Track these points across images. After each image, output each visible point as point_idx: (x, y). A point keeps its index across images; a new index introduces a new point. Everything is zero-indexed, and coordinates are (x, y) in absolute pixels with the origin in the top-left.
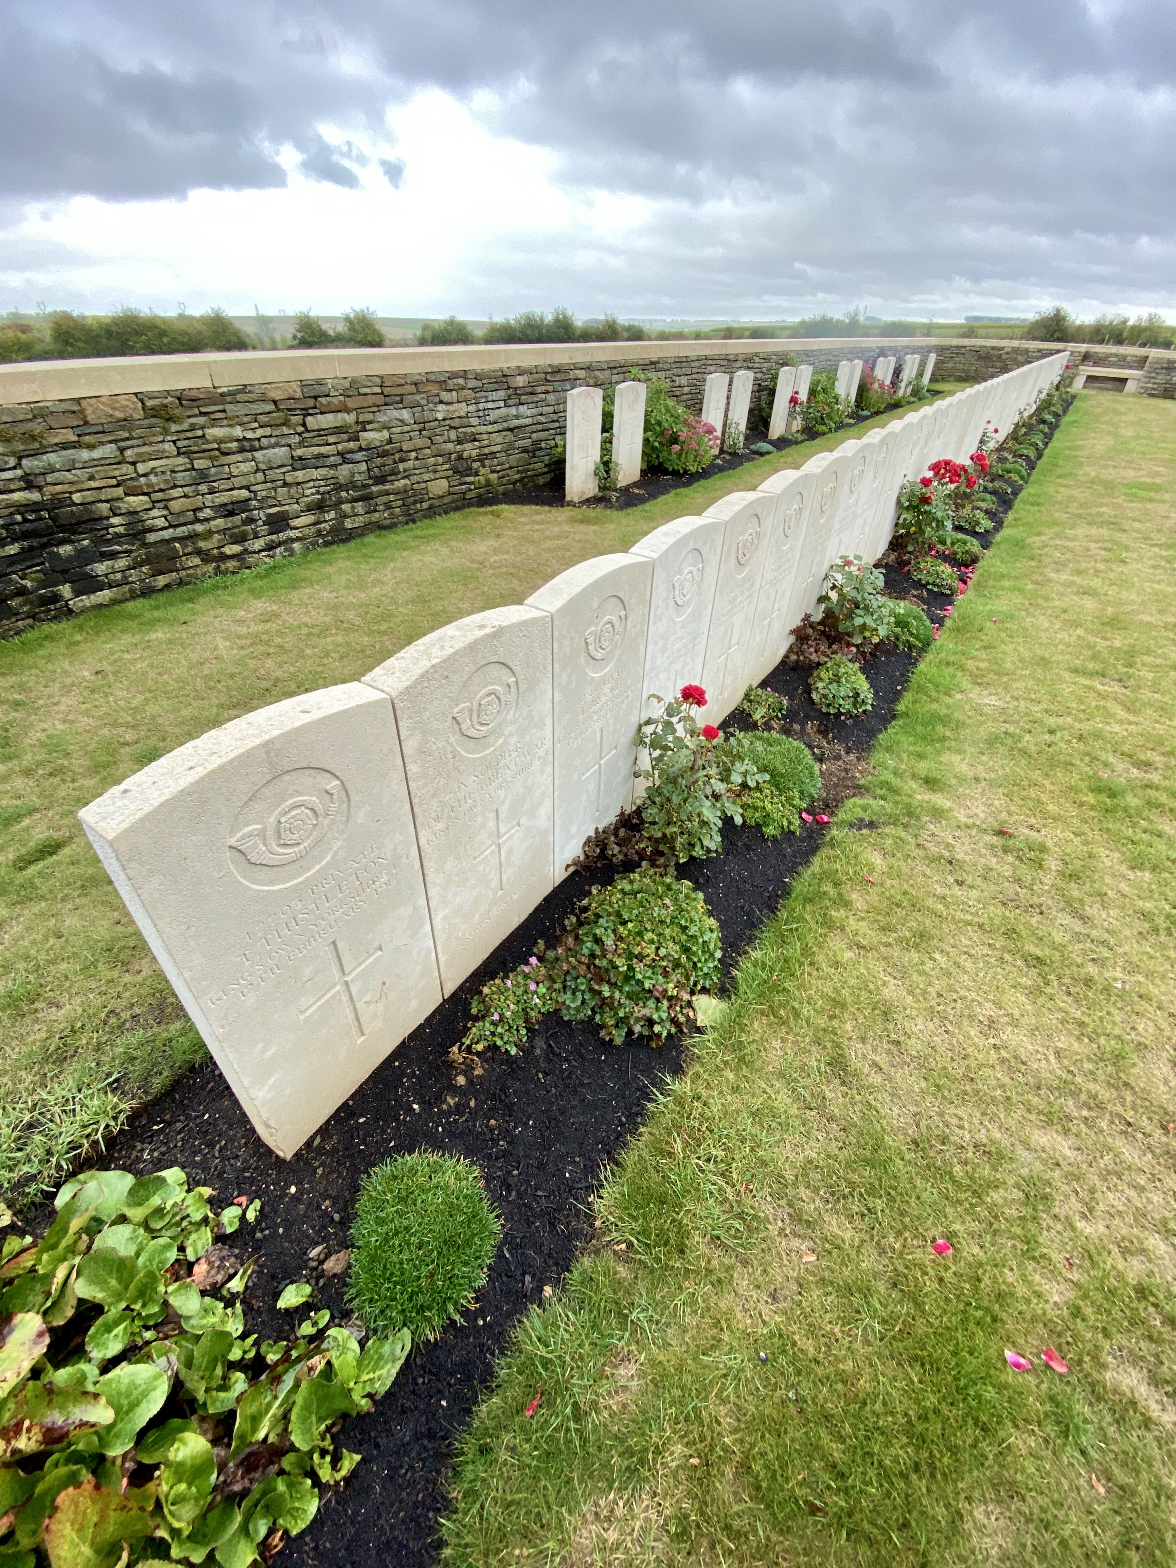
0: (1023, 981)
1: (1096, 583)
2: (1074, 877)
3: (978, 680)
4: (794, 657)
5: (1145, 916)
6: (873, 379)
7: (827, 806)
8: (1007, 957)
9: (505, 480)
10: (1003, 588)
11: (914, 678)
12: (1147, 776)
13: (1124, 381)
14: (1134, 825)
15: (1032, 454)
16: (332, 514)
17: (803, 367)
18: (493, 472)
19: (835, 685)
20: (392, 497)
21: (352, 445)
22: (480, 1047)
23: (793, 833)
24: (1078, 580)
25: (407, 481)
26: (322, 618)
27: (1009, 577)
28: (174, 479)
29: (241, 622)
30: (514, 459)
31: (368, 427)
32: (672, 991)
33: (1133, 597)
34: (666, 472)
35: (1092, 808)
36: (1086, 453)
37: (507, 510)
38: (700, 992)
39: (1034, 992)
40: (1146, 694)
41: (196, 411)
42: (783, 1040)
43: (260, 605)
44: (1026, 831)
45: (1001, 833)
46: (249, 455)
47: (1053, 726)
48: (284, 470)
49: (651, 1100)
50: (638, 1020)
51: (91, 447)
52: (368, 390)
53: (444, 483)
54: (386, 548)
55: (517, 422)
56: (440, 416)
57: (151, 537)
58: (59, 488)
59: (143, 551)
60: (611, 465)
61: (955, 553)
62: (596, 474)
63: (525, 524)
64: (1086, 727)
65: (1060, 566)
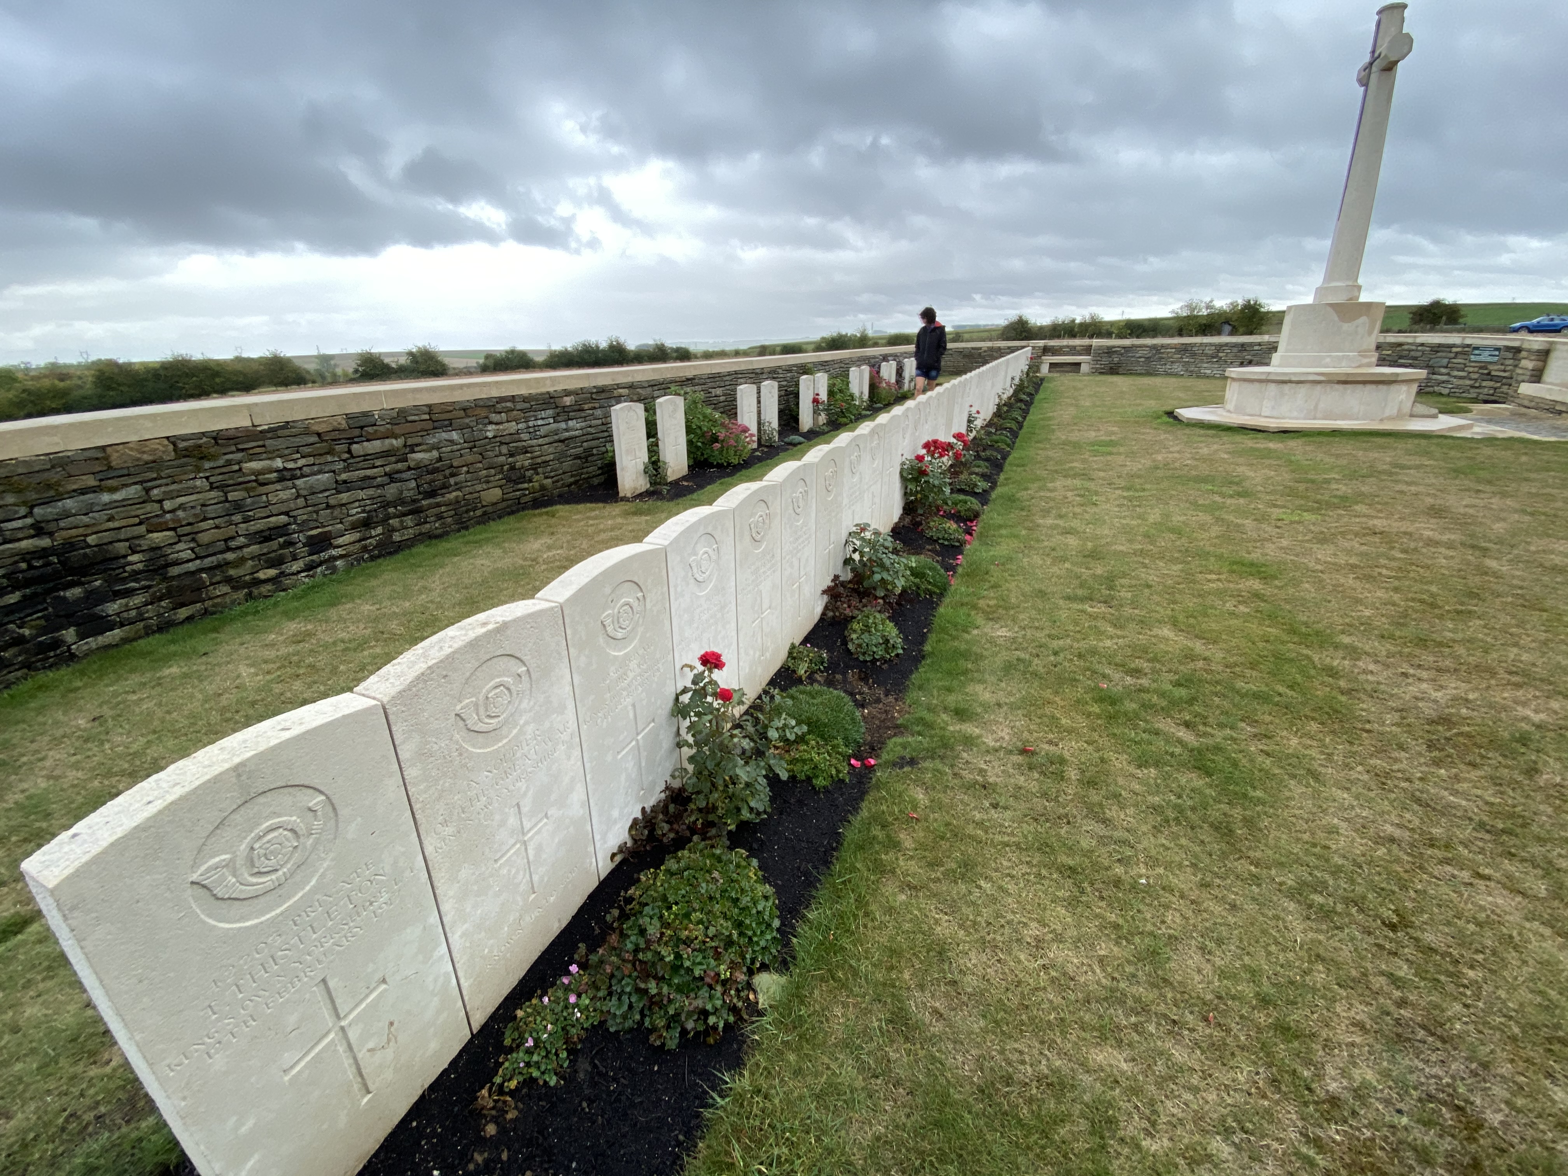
0: (1060, 894)
1: (1075, 524)
2: (1092, 783)
3: (991, 616)
4: (830, 614)
5: (1156, 809)
6: (881, 379)
7: (873, 749)
8: (1044, 872)
9: (559, 484)
10: (1001, 536)
11: (936, 621)
12: (1139, 681)
13: (1078, 365)
14: (1135, 727)
15: (1014, 426)
16: (379, 530)
17: (819, 375)
18: (546, 478)
19: (866, 634)
20: (443, 509)
21: (400, 466)
22: (513, 1084)
23: (843, 781)
24: (1061, 522)
25: (459, 493)
26: (361, 630)
27: (1005, 526)
28: (204, 512)
29: (272, 645)
30: (566, 466)
31: (416, 449)
32: (725, 974)
33: (1106, 532)
34: (711, 466)
35: (1099, 717)
36: (1056, 422)
37: (562, 510)
38: (759, 970)
39: (1072, 903)
40: (1128, 611)
41: (233, 448)
42: (845, 1005)
43: (293, 627)
44: (1046, 747)
45: (1024, 751)
46: (290, 483)
47: (1056, 648)
48: (326, 494)
49: (706, 1106)
50: (690, 1014)
51: (113, 490)
52: (416, 418)
53: (498, 492)
54: (435, 556)
55: (567, 434)
56: (490, 435)
57: (174, 571)
58: (74, 532)
59: (165, 585)
60: (660, 464)
61: (959, 512)
62: (646, 472)
63: (579, 521)
64: (1083, 645)
65: (1046, 512)
